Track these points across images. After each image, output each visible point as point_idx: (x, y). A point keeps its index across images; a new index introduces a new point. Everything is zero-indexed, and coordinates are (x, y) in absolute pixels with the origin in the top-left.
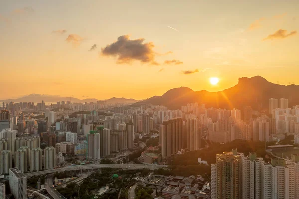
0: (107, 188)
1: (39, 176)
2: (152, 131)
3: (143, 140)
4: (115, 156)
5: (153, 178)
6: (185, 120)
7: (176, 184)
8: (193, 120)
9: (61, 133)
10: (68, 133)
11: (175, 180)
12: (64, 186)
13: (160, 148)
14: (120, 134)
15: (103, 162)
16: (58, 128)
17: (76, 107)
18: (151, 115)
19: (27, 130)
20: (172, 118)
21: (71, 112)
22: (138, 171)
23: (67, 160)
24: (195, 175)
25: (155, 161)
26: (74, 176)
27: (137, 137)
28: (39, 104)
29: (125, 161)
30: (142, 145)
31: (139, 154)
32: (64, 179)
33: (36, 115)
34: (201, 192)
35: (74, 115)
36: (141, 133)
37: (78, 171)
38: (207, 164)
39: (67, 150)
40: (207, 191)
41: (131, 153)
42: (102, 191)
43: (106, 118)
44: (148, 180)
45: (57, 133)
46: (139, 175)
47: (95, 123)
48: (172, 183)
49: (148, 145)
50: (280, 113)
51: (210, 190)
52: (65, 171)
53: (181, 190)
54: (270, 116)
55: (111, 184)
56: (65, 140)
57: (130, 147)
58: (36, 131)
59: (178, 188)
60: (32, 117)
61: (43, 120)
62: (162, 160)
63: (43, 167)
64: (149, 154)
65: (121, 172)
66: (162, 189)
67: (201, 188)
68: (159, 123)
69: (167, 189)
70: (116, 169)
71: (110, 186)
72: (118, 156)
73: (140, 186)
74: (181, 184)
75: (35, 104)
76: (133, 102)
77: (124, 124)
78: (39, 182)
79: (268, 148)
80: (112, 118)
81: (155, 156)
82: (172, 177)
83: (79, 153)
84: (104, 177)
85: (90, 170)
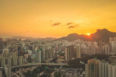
0: (43, 73)
1: (17, 68)
2: (62, 50)
3: (58, 54)
4: (47, 60)
5: (61, 69)
6: (75, 46)
7: (71, 72)
8: (78, 46)
9: (26, 51)
10: (29, 51)
11: (71, 70)
12: (26, 72)
13: (65, 57)
14: (49, 51)
15: (42, 62)
16: (25, 49)
17: (33, 41)
18: (62, 44)
19: (14, 50)
20: (70, 45)
21: (31, 43)
22: (56, 66)
23: (28, 61)
24: (79, 68)
25: (63, 62)
26: (30, 68)
27: (56, 53)
28: (19, 40)
29: (51, 62)
30: (58, 56)
31: (56, 59)
32: (26, 69)
33: (18, 44)
34: (81, 75)
35: (32, 44)
36: (58, 51)
37: (32, 66)
38: (84, 64)
39: (28, 57)
40: (84, 75)
41: (53, 59)
42: (41, 74)
43: (44, 45)
44: (60, 70)
45: (25, 51)
46: (56, 68)
47: (39, 47)
48: (69, 71)
49: (60, 55)
50: (114, 43)
51: (85, 75)
52: (27, 66)
53: (73, 74)
54: (110, 44)
55: (45, 71)
56: (28, 54)
57: (53, 56)
58: (17, 50)
59: (72, 74)
60: (16, 45)
61: (20, 46)
62: (66, 62)
63: (18, 64)
64: (60, 60)
65: (49, 66)
66: (65, 74)
67: (81, 74)
68: (65, 47)
69: (67, 74)
70: (47, 65)
71: (44, 72)
72: (48, 60)
73: (56, 72)
74: (73, 72)
75: (18, 40)
76: (55, 39)
77: (51, 47)
78: (16, 70)
79: (109, 58)
80: (46, 45)
81: (63, 60)
82: (69, 69)
83: (33, 59)
84: (42, 68)
85: (37, 65)
